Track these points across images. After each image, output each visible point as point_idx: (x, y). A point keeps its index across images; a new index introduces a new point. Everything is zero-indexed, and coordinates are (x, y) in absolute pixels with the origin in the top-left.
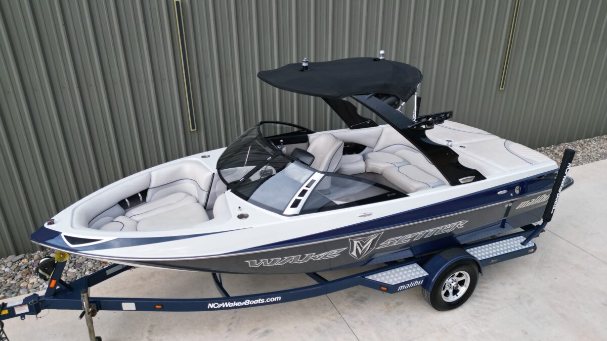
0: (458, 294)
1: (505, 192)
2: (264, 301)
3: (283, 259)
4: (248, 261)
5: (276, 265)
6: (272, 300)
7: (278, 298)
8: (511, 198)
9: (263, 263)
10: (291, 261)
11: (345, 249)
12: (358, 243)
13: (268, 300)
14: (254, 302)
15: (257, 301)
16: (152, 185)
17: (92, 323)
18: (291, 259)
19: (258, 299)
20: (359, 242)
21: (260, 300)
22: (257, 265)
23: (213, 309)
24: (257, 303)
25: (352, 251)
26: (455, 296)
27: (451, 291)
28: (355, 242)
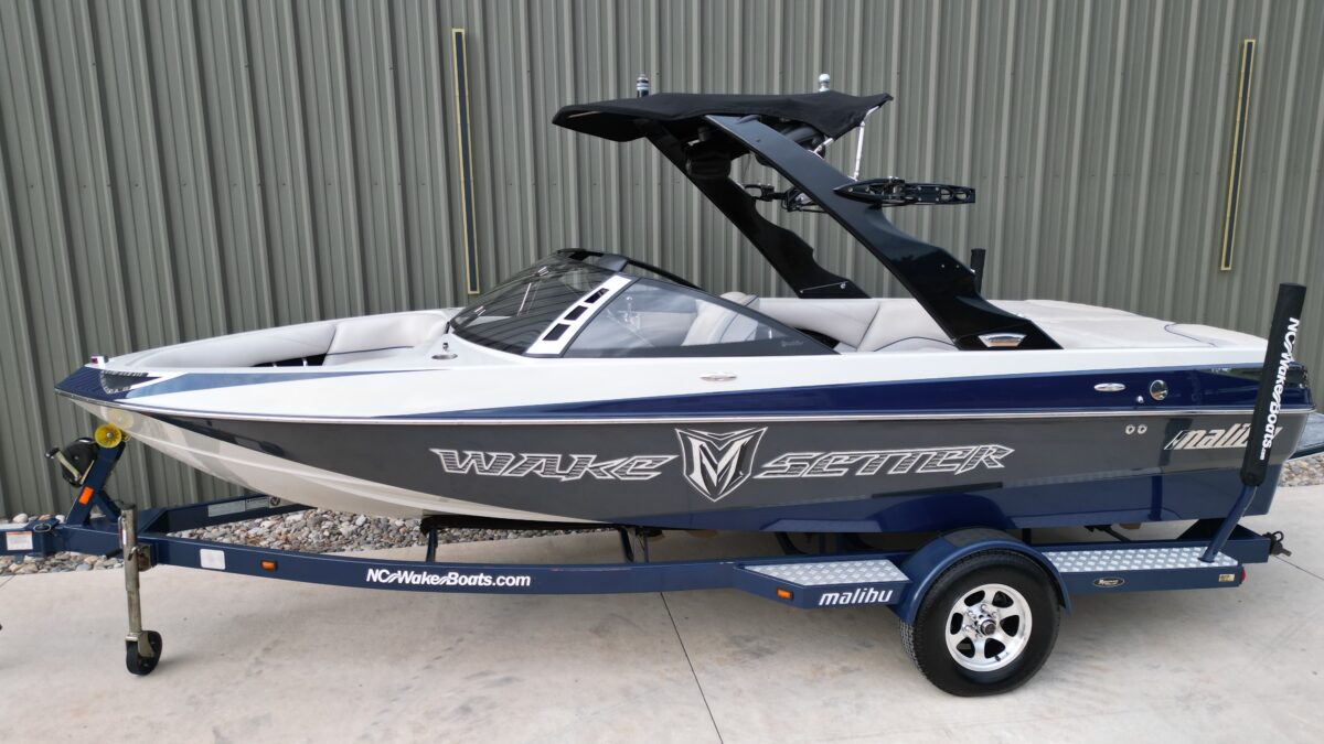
0: (1000, 655)
1: (1116, 387)
2: (490, 583)
3: (519, 458)
4: (437, 451)
5: (506, 474)
6: (511, 581)
7: (523, 578)
8: (1137, 406)
9: (473, 461)
10: (539, 468)
11: (671, 457)
12: (701, 447)
13: (501, 581)
14: (469, 581)
15: (476, 578)
16: (334, 349)
17: (138, 586)
18: (541, 464)
19: (478, 574)
20: (705, 445)
21: (481, 576)
22: (462, 468)
23: (378, 585)
24: (474, 583)
25: (691, 469)
26: (993, 659)
27: (980, 645)
28: (696, 444)
